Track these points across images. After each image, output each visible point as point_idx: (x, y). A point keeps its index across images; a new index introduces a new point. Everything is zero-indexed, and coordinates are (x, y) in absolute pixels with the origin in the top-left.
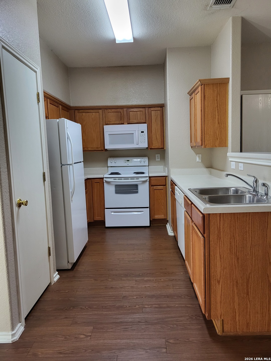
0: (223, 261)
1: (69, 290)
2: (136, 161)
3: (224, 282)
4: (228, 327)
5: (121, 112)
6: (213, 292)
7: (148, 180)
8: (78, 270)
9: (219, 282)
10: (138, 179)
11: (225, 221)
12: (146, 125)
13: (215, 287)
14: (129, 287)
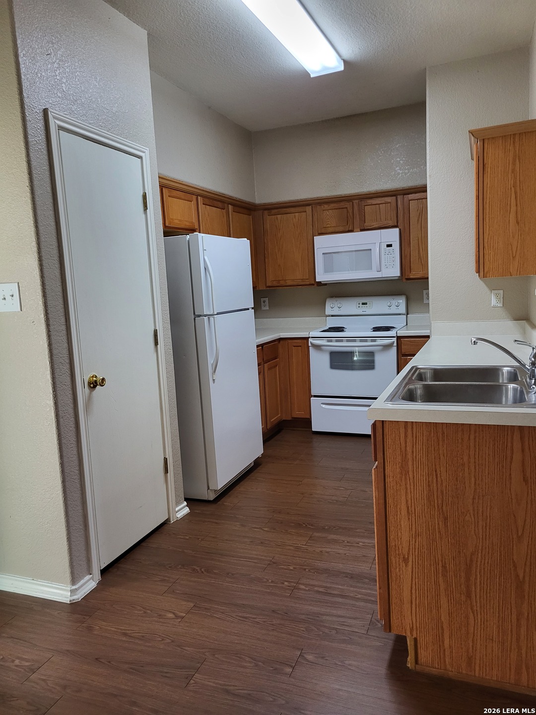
0: (413, 519)
1: (191, 536)
2: (378, 305)
3: (417, 563)
4: (428, 655)
5: (347, 208)
6: (394, 579)
7: (395, 344)
8: (225, 504)
9: (406, 561)
10: (375, 341)
11: (416, 437)
12: (397, 230)
13: (398, 569)
14: (291, 548)
